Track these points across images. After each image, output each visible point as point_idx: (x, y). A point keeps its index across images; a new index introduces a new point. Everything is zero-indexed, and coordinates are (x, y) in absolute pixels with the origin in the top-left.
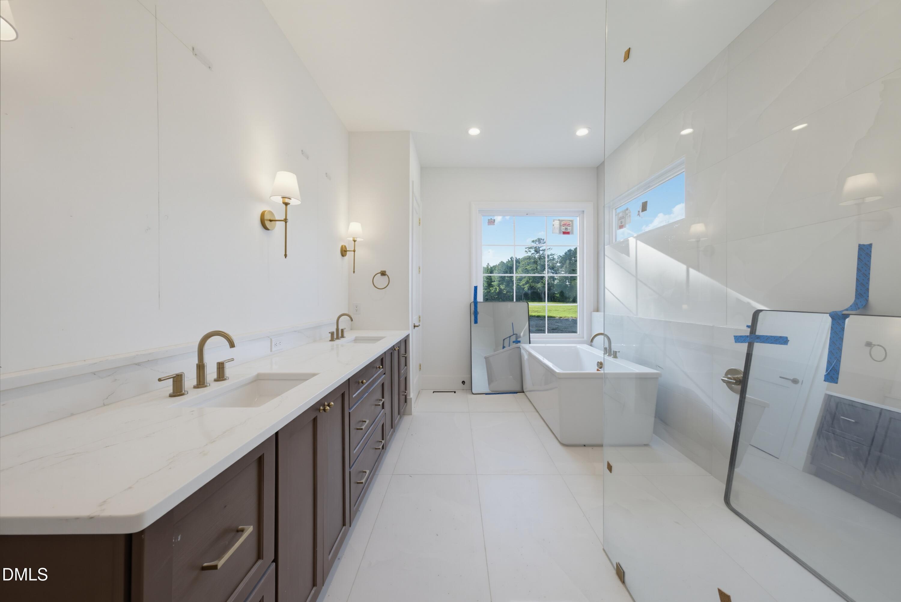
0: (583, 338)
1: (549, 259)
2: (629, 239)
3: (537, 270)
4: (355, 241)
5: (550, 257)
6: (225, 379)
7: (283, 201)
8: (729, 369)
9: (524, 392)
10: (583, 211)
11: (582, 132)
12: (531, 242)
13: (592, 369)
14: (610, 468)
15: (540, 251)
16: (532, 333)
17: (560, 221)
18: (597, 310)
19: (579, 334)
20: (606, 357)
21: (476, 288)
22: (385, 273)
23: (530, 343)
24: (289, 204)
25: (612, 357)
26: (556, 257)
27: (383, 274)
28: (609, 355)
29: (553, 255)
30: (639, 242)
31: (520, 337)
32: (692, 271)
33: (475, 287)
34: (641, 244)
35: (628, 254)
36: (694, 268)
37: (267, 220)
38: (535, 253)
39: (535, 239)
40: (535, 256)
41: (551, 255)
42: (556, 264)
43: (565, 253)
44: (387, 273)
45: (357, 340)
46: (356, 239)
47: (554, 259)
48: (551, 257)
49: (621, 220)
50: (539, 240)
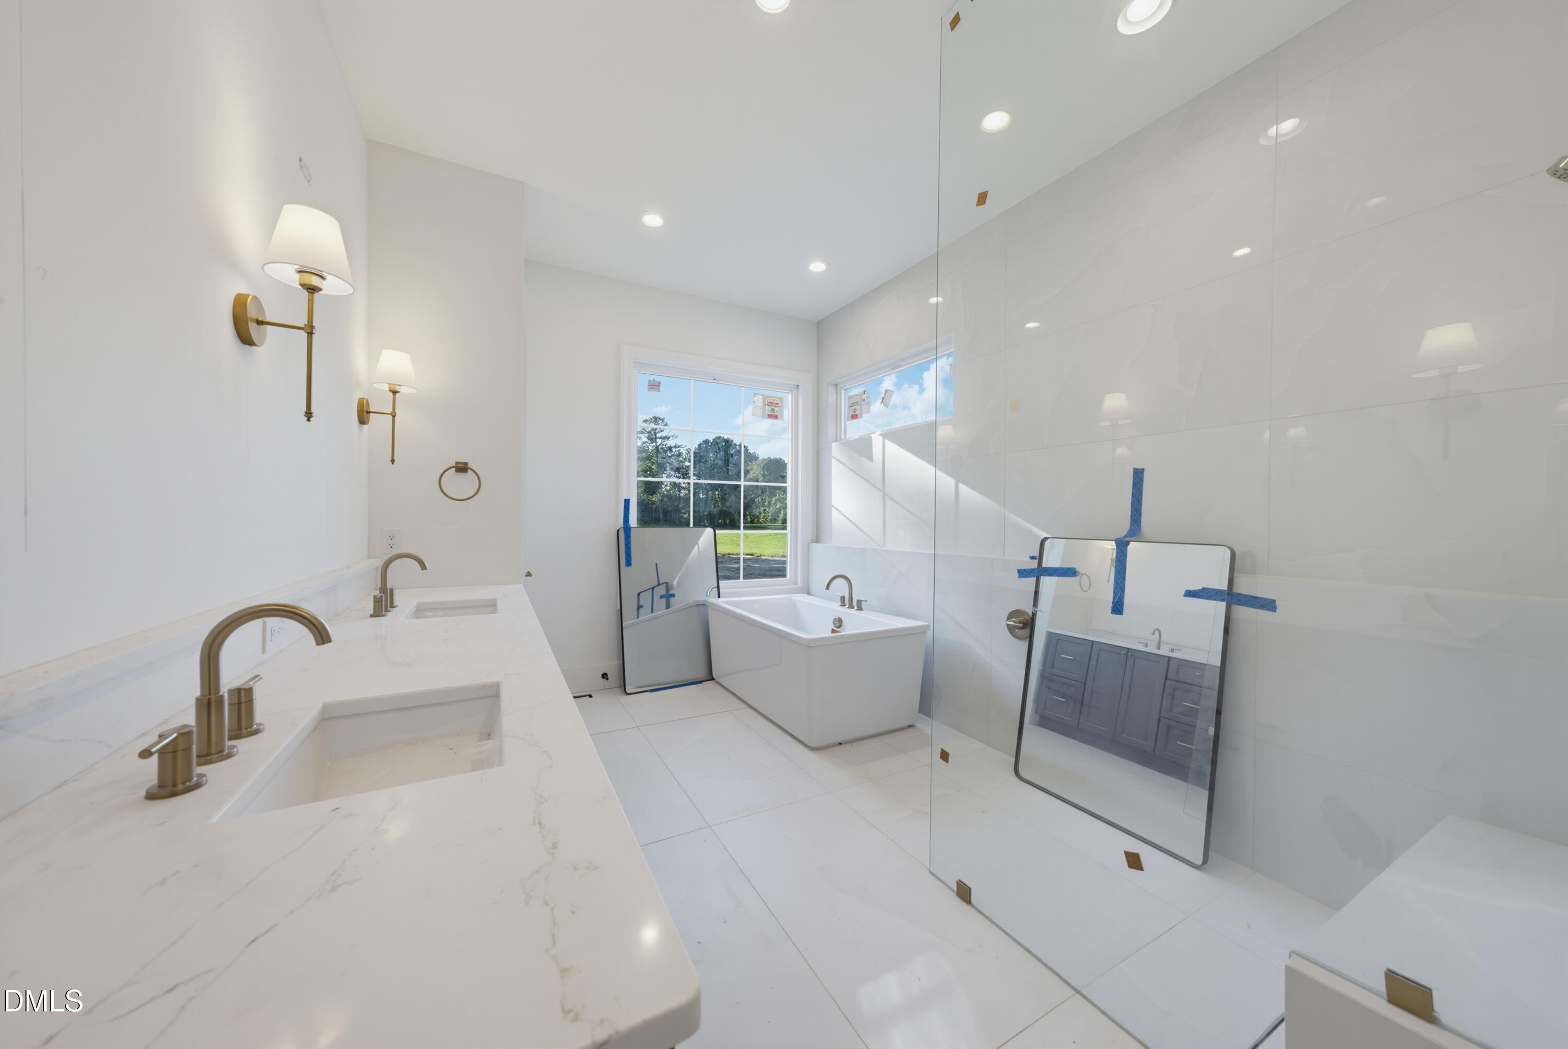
0: (796, 584)
1: (672, 454)
2: (872, 435)
3: (650, 471)
4: (395, 392)
5: (674, 450)
6: (257, 732)
7: (300, 280)
8: (1010, 613)
9: (713, 679)
10: (798, 386)
11: (817, 267)
12: (642, 422)
13: (823, 631)
14: (945, 756)
15: (656, 438)
16: (722, 580)
17: (765, 397)
18: (817, 540)
19: (790, 579)
20: (845, 610)
21: (627, 502)
22: (467, 465)
23: (719, 597)
24: (320, 289)
25: (857, 610)
26: (683, 451)
27: (462, 468)
28: (851, 607)
29: (679, 447)
30: (886, 441)
31: (673, 588)
32: (962, 487)
33: (625, 500)
34: (891, 447)
35: (871, 459)
36: (967, 483)
37: (252, 320)
38: (648, 443)
39: (647, 417)
40: (648, 447)
41: (676, 447)
42: (684, 462)
43: (698, 445)
44: (470, 466)
45: (421, 611)
46: (397, 389)
47: (680, 455)
48: (676, 451)
49: (854, 407)
50: (656, 420)
